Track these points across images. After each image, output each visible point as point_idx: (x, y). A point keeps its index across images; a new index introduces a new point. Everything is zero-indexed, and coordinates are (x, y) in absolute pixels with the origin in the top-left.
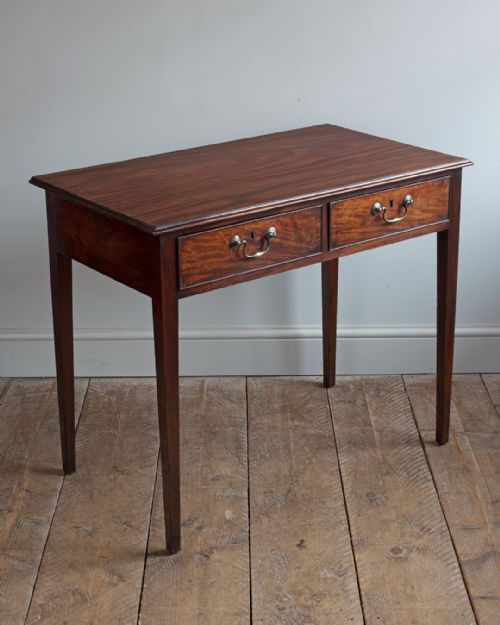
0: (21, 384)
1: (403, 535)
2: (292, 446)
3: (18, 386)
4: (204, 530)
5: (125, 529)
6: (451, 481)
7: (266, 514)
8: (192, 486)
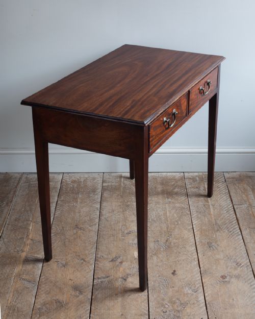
0: (28, 176)
1: (227, 267)
2: (168, 214)
3: (27, 177)
4: (123, 264)
5: (82, 263)
6: (250, 235)
7: (155, 254)
8: (117, 237)
